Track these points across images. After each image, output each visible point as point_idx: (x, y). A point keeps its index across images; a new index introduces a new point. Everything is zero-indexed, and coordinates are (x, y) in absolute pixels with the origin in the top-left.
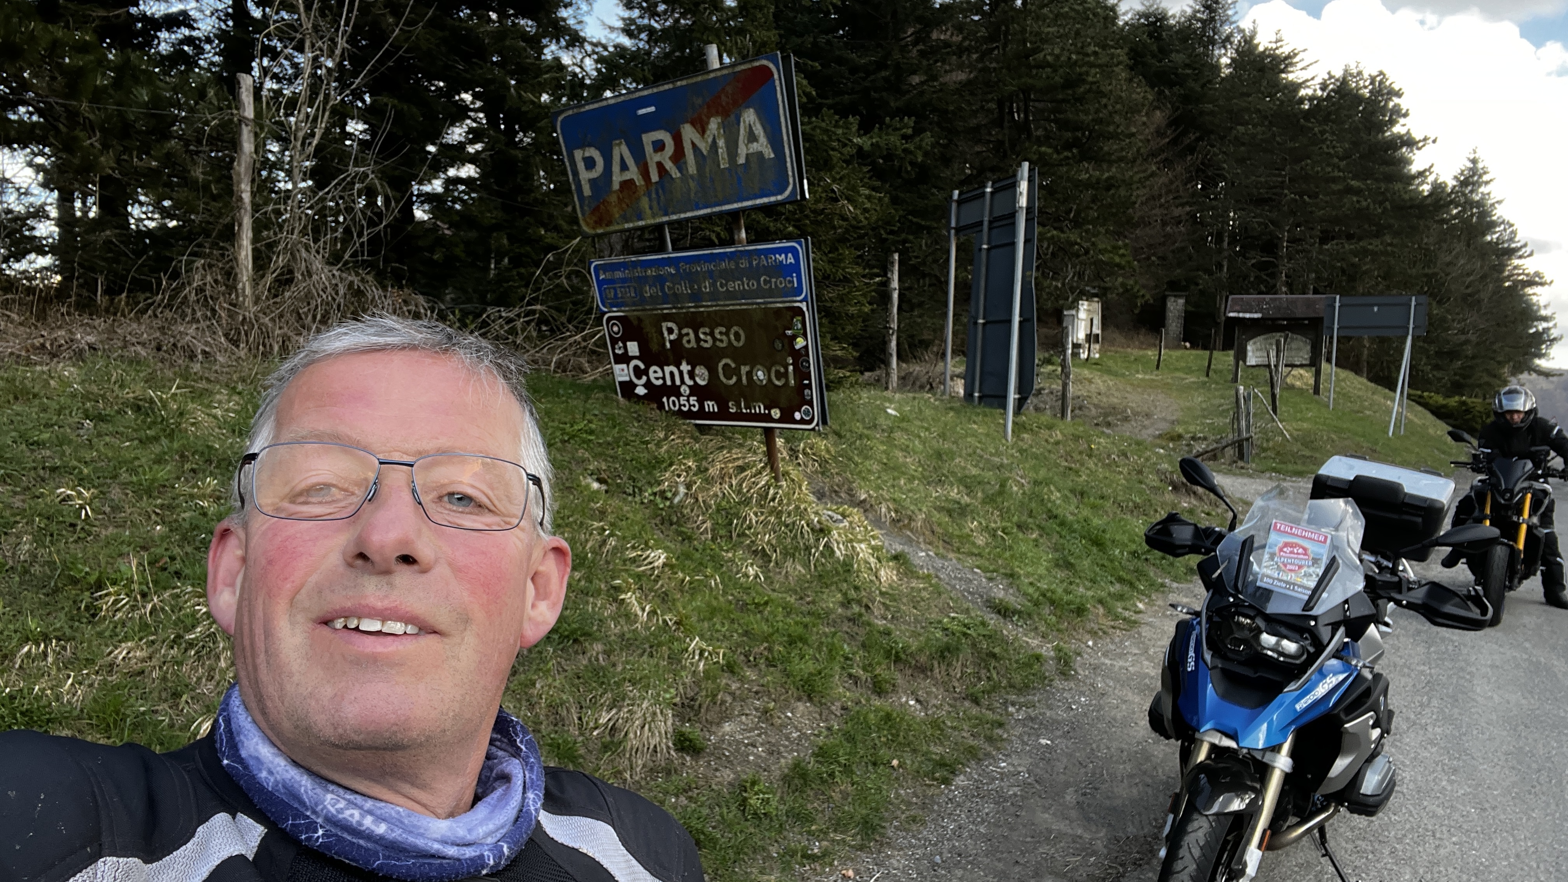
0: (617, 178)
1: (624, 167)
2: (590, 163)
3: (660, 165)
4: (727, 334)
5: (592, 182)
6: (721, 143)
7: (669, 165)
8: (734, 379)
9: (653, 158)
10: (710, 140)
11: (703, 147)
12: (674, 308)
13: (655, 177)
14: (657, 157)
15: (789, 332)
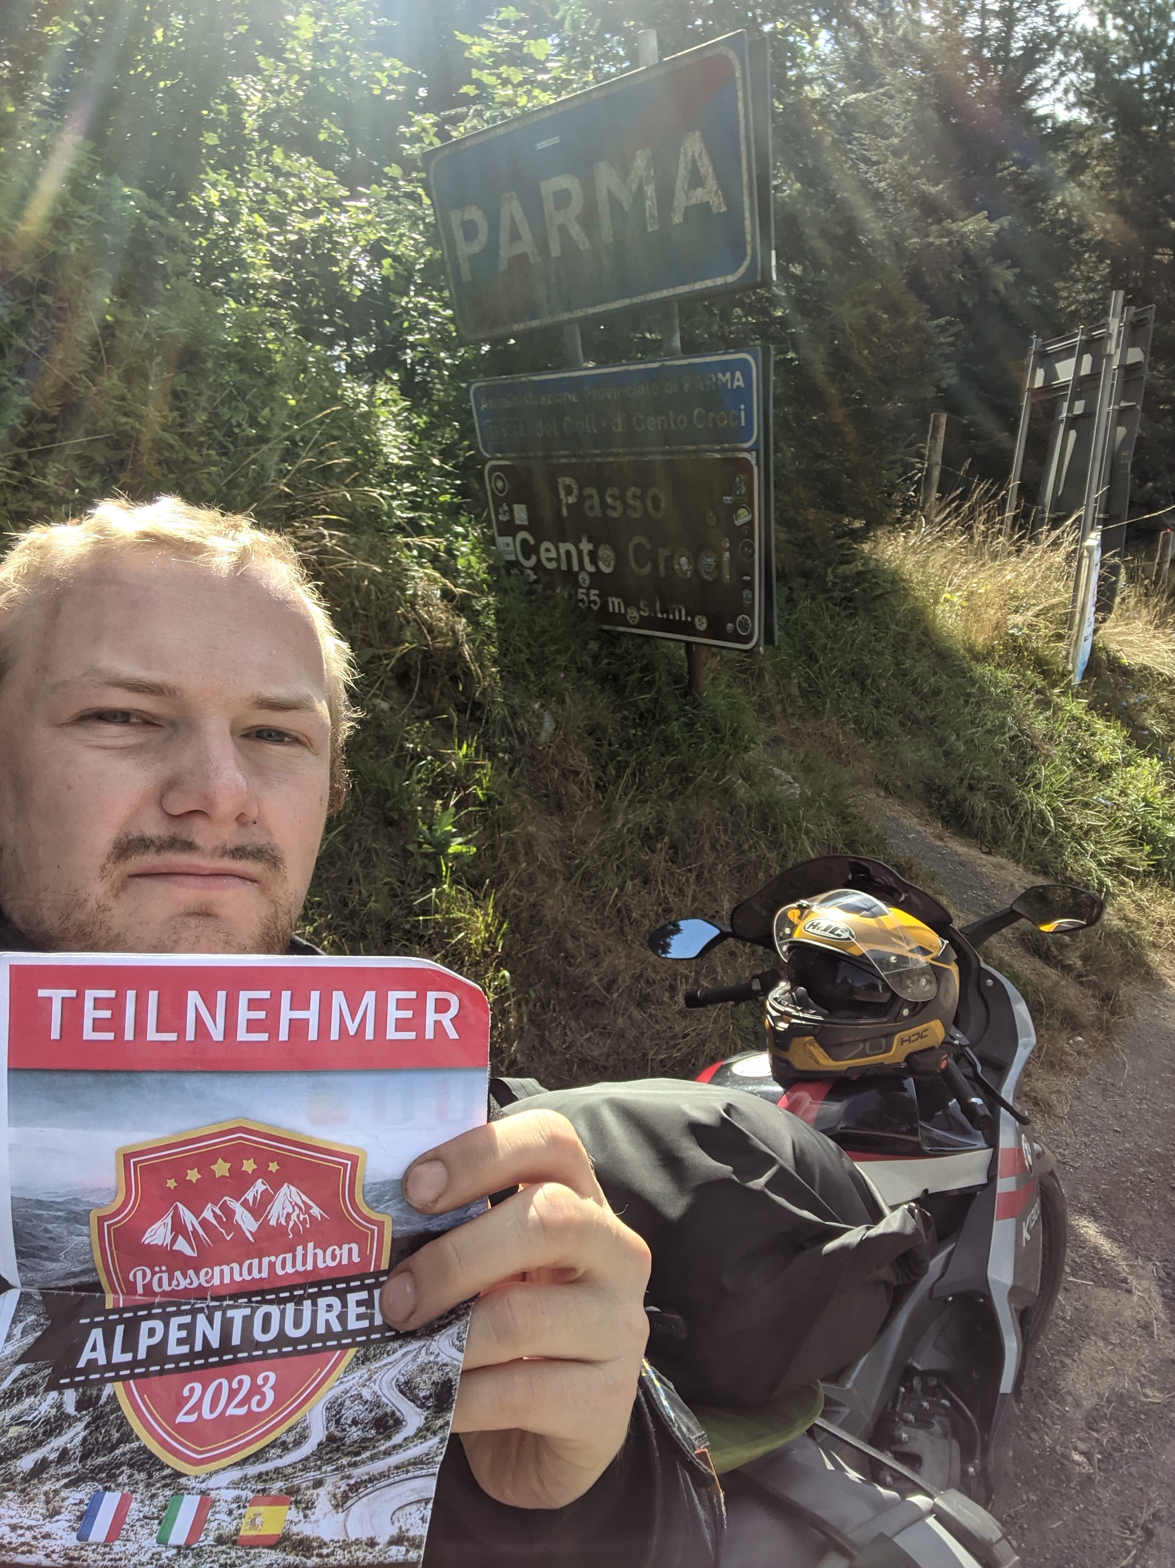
0: (505, 252)
1: (515, 234)
2: (470, 231)
3: (563, 232)
4: (642, 498)
5: (473, 258)
6: (650, 191)
7: (575, 230)
8: (647, 569)
9: (553, 220)
10: (634, 186)
11: (625, 197)
12: (575, 456)
13: (555, 249)
14: (560, 217)
15: (728, 499)
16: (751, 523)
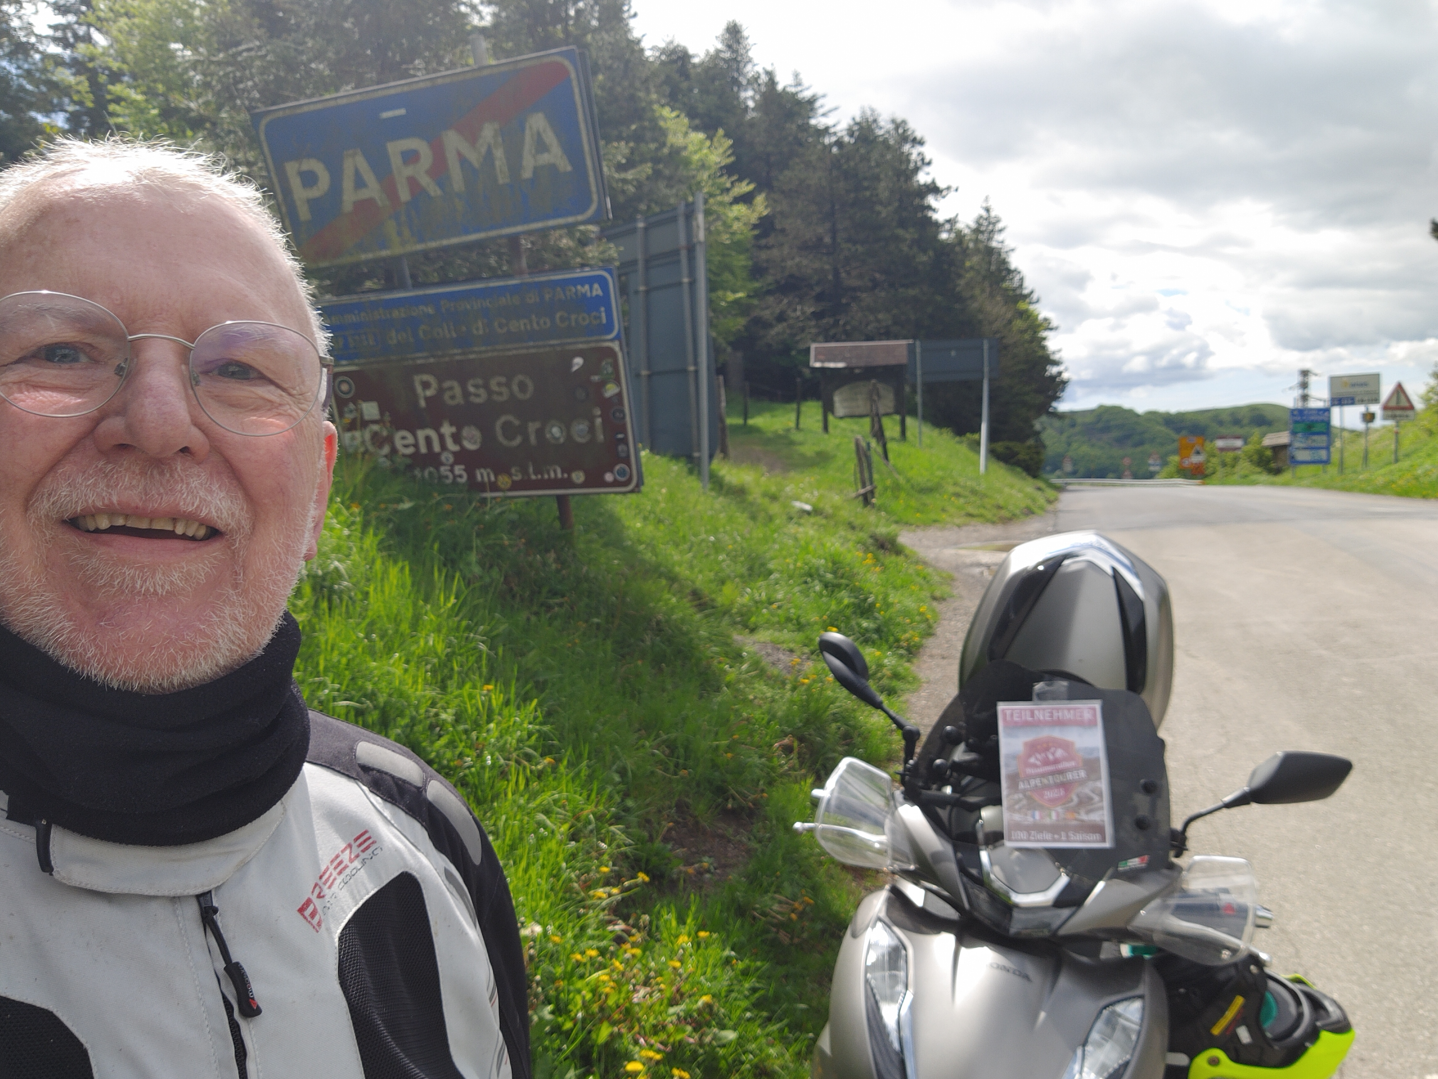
0: (349, 197)
1: (360, 183)
2: (309, 179)
3: (412, 182)
4: (508, 385)
5: (313, 204)
6: (499, 153)
7: (425, 181)
8: (518, 441)
9: (402, 172)
10: (483, 150)
11: (474, 158)
12: (433, 356)
13: (404, 195)
14: (409, 171)
15: (596, 378)
16: (619, 395)
